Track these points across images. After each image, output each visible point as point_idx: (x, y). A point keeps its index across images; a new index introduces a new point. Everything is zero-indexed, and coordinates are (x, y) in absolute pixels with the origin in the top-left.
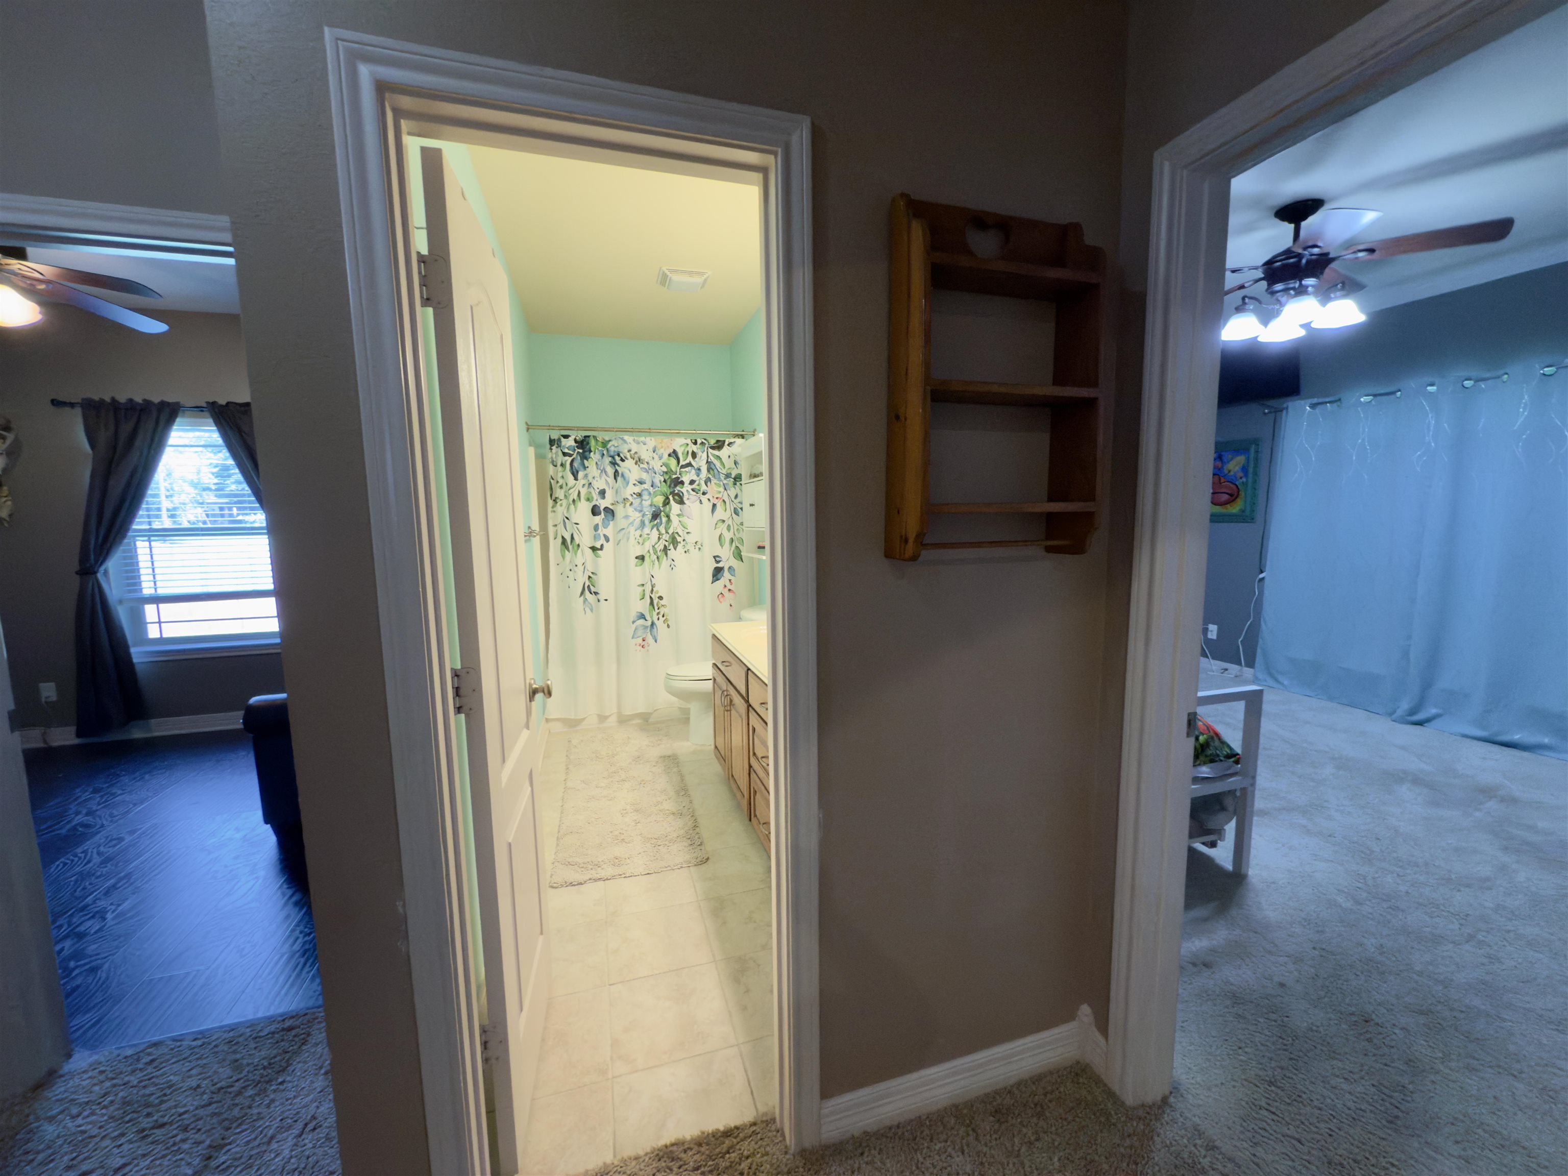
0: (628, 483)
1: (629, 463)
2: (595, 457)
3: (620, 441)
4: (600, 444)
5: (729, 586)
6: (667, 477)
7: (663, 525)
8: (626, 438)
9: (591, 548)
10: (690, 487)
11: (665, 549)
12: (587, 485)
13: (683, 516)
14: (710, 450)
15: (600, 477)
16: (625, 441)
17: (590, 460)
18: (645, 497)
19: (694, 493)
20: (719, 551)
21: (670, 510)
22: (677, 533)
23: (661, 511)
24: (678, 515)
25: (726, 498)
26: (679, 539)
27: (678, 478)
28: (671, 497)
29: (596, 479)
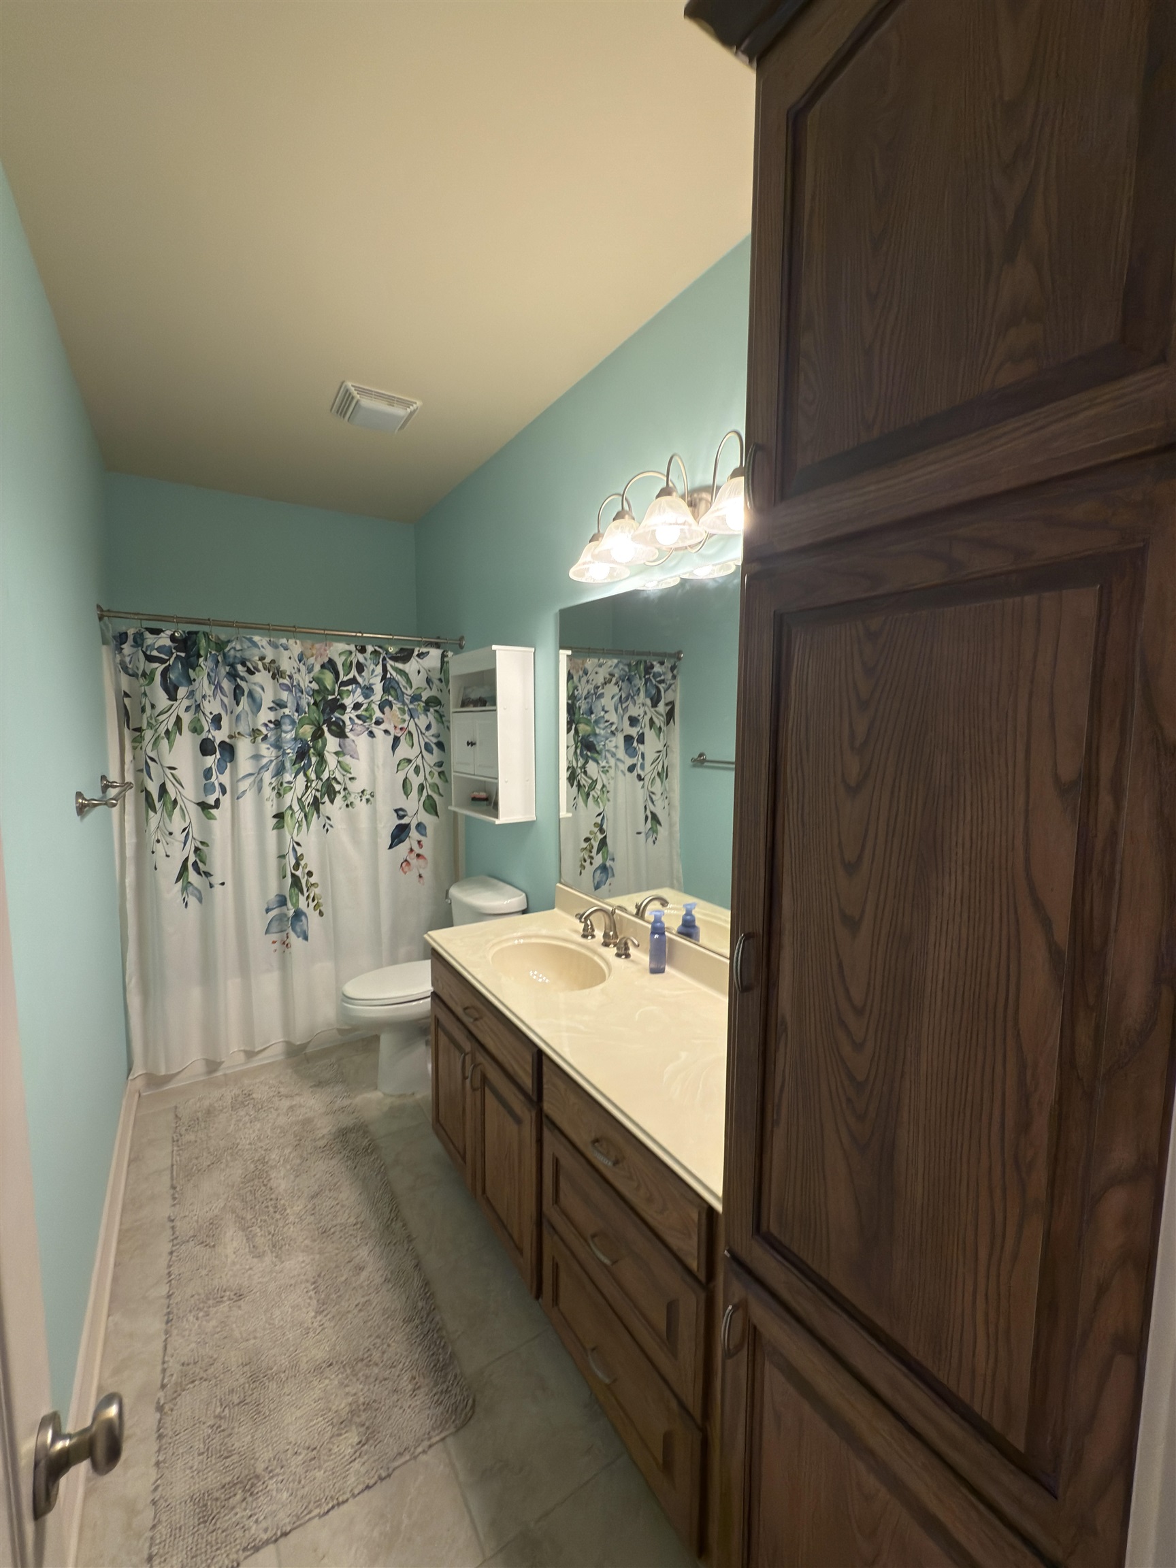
0: (259, 708)
1: (262, 677)
2: (205, 664)
3: (246, 644)
4: (212, 645)
5: (417, 850)
6: (318, 699)
7: (313, 768)
8: (256, 638)
9: (199, 804)
10: (353, 714)
11: (316, 804)
12: (193, 708)
13: (344, 755)
14: (390, 663)
15: (215, 696)
16: (255, 644)
17: (197, 669)
18: (286, 727)
19: (360, 722)
20: (402, 802)
21: (325, 745)
22: (335, 779)
23: (309, 748)
24: (337, 753)
25: (412, 728)
26: (337, 787)
27: (336, 700)
28: (325, 728)
29: (208, 699)
